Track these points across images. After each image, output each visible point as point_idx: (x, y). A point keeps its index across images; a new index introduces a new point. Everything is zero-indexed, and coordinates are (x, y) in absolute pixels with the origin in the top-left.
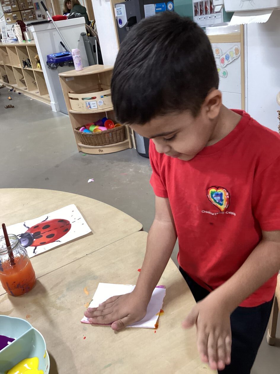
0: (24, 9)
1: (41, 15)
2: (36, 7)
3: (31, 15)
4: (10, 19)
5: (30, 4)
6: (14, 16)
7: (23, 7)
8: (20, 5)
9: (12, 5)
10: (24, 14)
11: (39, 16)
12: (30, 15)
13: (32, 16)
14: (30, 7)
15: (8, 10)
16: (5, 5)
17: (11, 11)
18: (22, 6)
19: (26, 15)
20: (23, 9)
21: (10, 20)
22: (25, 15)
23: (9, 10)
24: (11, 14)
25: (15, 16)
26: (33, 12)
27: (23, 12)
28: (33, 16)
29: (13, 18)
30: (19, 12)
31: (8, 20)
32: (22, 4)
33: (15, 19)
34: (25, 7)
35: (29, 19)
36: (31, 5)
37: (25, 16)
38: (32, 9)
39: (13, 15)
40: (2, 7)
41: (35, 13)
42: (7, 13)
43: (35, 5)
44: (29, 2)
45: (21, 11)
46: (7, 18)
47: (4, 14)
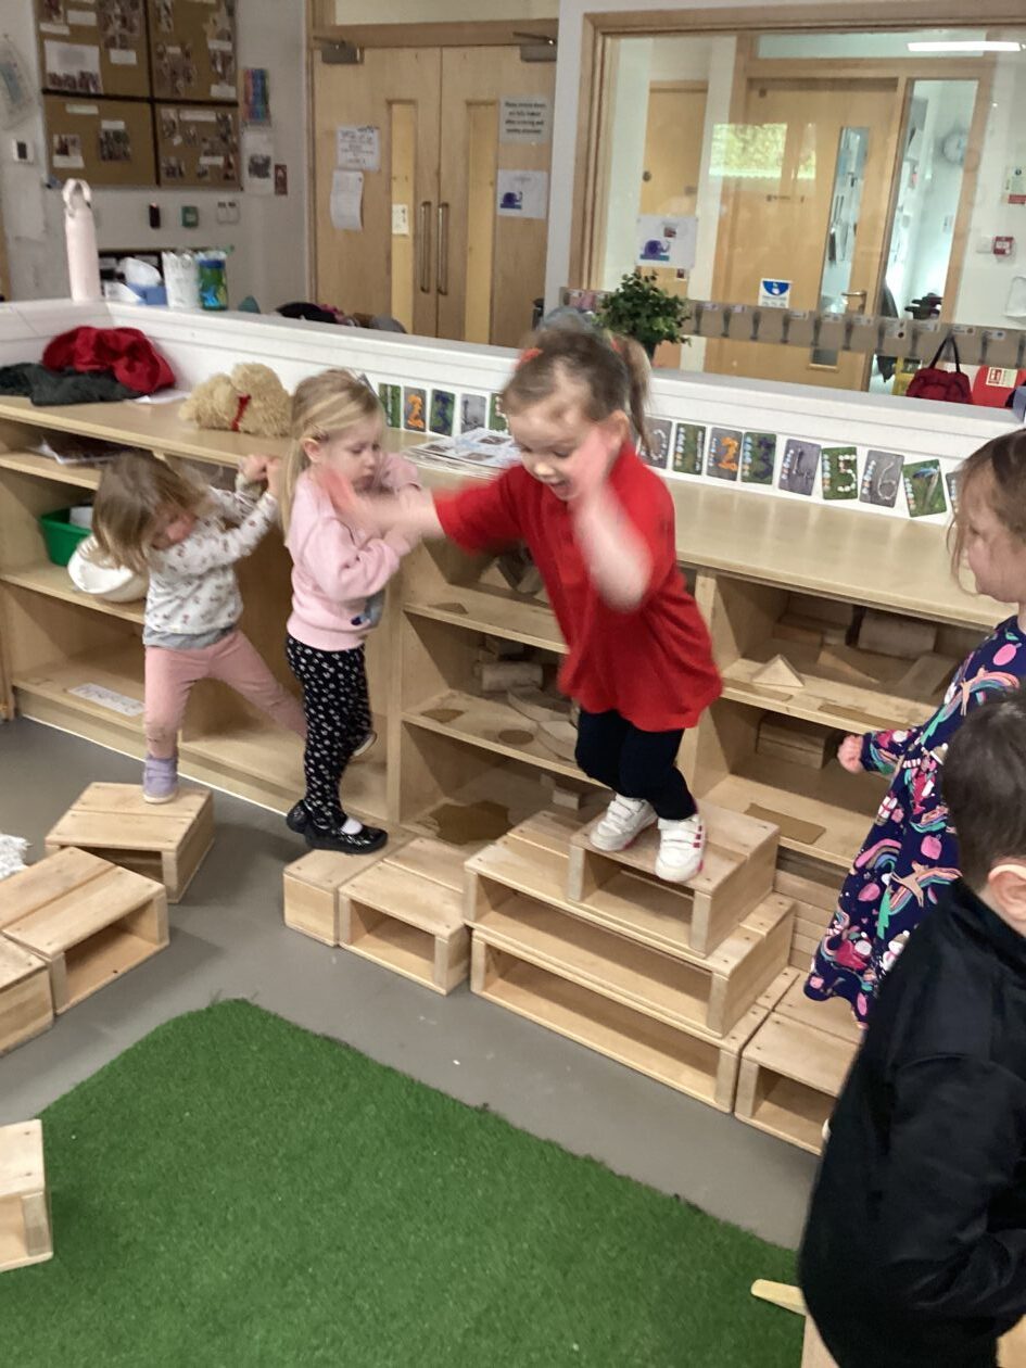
0: (183, 96)
1: (267, 161)
2: (251, 98)
5: (219, 69)
6: (107, 133)
7: (174, 81)
9: (110, 43)
11: (260, 168)
12: (206, 146)
13: (219, 161)
15: (74, 71)
16: (65, 31)
17: (92, 90)
19: (189, 140)
20: (177, 90)
21: (76, 161)
22: (177, 140)
23: (83, 75)
24: (90, 109)
25: (118, 136)
26: (229, 131)
28: (227, 157)
29: (101, 142)
30: (146, 107)
31: (64, 150)
32: (172, 50)
33: (111, 156)
35: (199, 176)
36: (221, 78)
37: (179, 145)
38: (225, 111)
39: (107, 125)
40: (42, 37)
41: (239, 140)
42: (62, 100)
43: (246, 87)
44: (215, 51)
45: (157, 106)
46: (56, 139)
47: (41, 97)
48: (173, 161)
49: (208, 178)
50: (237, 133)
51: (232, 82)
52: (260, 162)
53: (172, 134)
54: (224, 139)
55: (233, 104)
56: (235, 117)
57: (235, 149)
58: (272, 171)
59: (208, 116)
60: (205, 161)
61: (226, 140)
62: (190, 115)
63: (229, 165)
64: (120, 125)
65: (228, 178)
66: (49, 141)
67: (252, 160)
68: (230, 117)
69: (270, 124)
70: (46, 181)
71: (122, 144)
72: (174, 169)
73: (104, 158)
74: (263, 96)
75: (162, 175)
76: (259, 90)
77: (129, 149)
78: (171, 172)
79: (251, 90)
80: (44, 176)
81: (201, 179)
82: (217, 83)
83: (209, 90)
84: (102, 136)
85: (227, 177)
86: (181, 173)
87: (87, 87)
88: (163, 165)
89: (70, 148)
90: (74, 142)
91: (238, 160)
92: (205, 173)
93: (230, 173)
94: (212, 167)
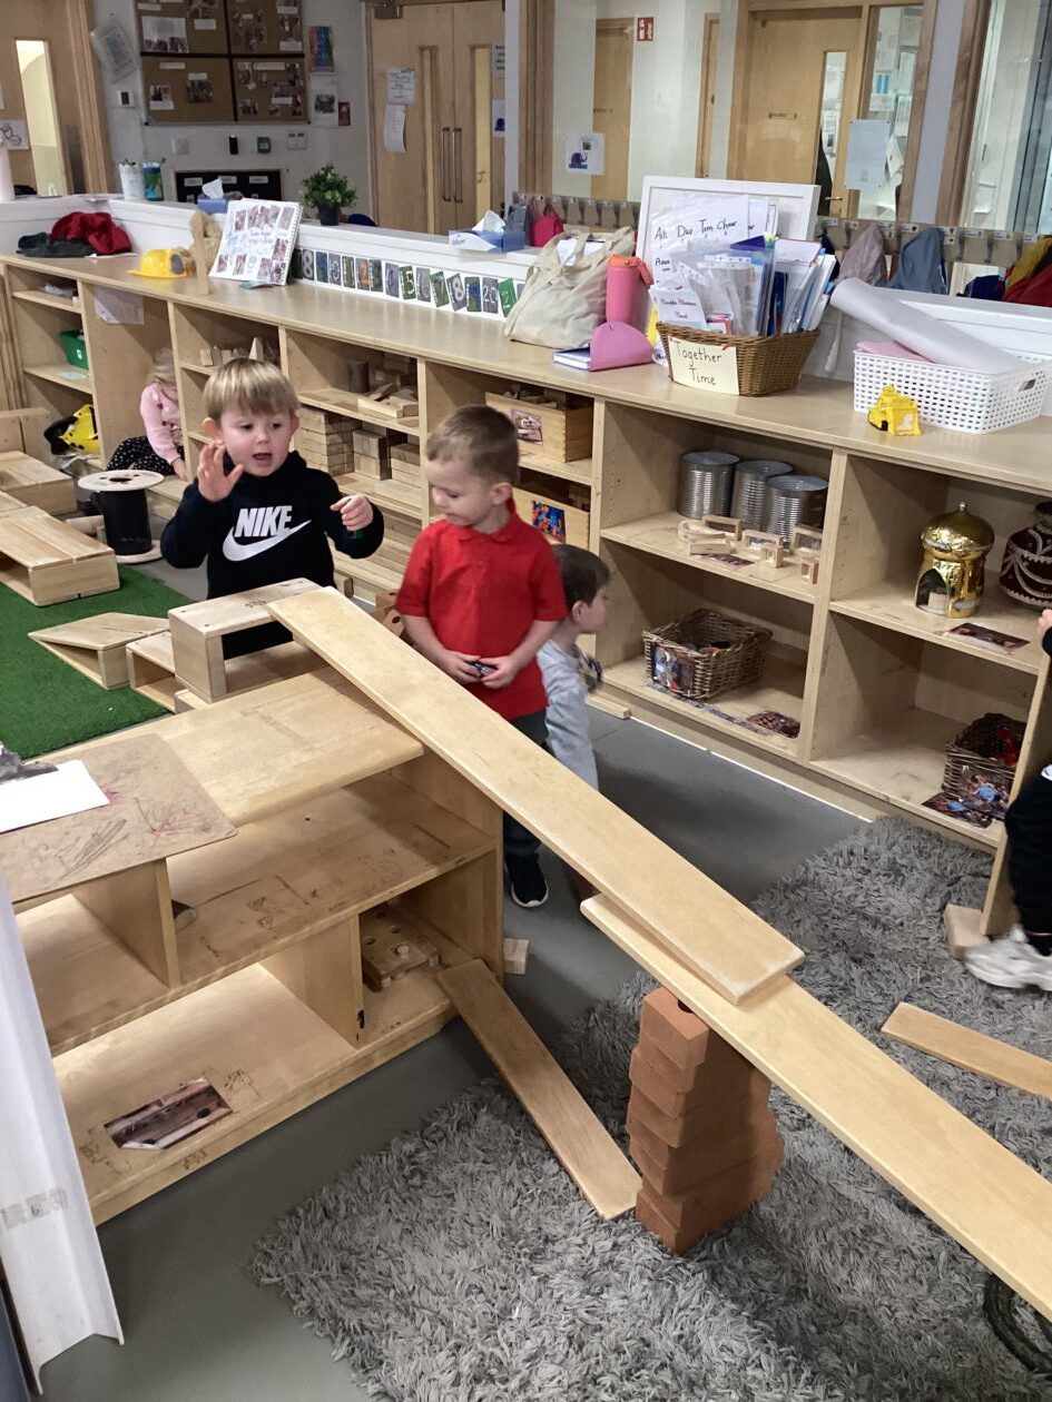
0: (255, 52)
1: (332, 100)
2: (316, 49)
3: (283, 96)
4: (169, 96)
5: (287, 28)
6: (192, 82)
7: (249, 40)
8: (237, 21)
9: (195, 15)
10: (247, 77)
11: (325, 105)
12: (277, 89)
13: (289, 101)
14: (285, 46)
15: (166, 37)
16: (158, 8)
17: (180, 51)
18: (248, 34)
19: (261, 85)
20: (251, 47)
21: (168, 105)
22: (252, 86)
23: (172, 39)
24: (182, 66)
25: (202, 84)
26: (296, 77)
27: (245, 65)
28: (295, 98)
29: (188, 90)
30: (226, 61)
31: (158, 97)
32: (246, 16)
33: (197, 100)
34: (261, 39)
35: (271, 113)
36: (290, 35)
37: (254, 90)
38: (293, 60)
39: (192, 77)
40: (140, 14)
41: (305, 82)
42: (159, 59)
43: (311, 41)
44: (283, 15)
45: (235, 60)
46: (152, 89)
47: (139, 57)
48: (248, 102)
49: (279, 115)
50: (304, 79)
51: (299, 38)
52: (325, 100)
53: (247, 82)
54: (293, 83)
55: (301, 55)
56: (302, 66)
57: (303, 91)
58: (336, 106)
59: (279, 66)
60: (276, 101)
61: (294, 83)
62: (261, 66)
63: (296, 104)
64: (203, 76)
65: (297, 114)
66: (146, 92)
67: (318, 99)
68: (297, 66)
69: (333, 71)
70: (144, 121)
71: (205, 91)
72: (249, 109)
73: (190, 102)
74: (327, 47)
75: (238, 113)
76: (323, 43)
77: (211, 94)
78: (247, 110)
79: (316, 44)
80: (143, 117)
81: (273, 116)
82: (285, 40)
83: (278, 46)
84: (189, 85)
85: (295, 113)
86: (255, 112)
87: (177, 50)
88: (240, 105)
89: (163, 96)
90: (166, 90)
91: (305, 100)
92: (276, 110)
93: (298, 110)
94: (281, 105)
